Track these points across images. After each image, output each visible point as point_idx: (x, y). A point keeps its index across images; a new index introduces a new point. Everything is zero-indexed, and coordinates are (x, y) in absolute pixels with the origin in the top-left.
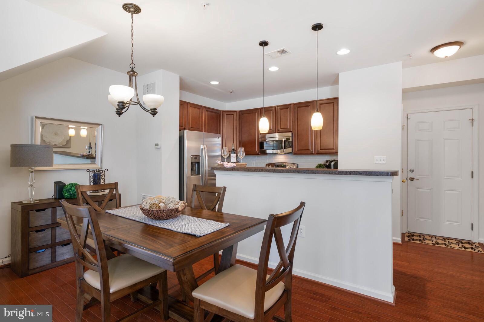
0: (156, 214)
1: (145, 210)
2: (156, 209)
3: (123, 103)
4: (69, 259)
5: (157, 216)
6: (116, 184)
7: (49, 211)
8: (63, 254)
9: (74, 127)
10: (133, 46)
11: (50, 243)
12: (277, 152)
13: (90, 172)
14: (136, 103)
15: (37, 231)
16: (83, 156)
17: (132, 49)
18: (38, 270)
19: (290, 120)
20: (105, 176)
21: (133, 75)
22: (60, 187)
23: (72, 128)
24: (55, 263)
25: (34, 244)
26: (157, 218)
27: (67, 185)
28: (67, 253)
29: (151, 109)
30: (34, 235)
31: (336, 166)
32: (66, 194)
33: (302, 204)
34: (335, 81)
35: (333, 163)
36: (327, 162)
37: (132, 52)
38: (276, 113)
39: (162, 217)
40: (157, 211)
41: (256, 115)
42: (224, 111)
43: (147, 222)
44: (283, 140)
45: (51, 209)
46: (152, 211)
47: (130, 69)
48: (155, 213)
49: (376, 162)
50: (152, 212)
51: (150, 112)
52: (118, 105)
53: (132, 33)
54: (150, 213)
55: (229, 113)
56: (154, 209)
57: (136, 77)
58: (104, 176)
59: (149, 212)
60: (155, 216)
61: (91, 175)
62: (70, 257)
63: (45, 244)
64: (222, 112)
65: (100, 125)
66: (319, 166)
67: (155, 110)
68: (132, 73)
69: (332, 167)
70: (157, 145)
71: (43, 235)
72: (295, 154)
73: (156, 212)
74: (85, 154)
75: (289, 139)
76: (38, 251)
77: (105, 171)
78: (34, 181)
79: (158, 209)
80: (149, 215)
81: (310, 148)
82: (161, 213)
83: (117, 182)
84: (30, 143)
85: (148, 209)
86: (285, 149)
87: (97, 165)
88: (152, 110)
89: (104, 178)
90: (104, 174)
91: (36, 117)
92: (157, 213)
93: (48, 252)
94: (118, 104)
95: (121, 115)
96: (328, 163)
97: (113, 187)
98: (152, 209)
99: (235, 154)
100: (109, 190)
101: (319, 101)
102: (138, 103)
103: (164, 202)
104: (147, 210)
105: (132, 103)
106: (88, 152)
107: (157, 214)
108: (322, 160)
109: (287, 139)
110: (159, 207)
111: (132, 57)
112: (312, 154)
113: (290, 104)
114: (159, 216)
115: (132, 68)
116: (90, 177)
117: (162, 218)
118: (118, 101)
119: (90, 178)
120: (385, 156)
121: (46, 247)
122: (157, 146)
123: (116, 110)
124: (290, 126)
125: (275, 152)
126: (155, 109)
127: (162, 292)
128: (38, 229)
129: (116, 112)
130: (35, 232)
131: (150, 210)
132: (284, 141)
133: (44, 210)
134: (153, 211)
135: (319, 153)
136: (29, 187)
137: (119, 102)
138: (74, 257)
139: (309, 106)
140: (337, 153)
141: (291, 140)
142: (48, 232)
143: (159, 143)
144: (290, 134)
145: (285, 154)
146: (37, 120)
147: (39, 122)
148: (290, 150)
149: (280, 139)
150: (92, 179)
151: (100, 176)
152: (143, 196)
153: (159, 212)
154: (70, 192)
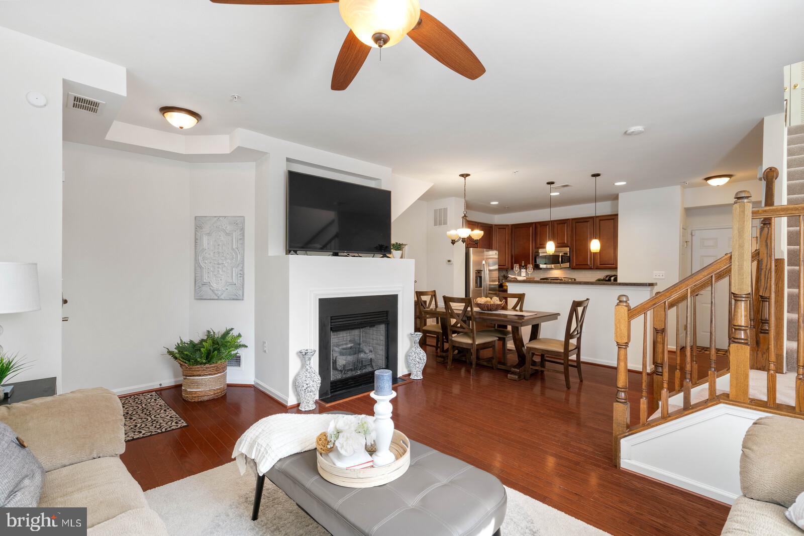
12: (551, 266)
19: (567, 234)
31: (616, 280)
33: (588, 299)
34: (615, 198)
35: (612, 278)
36: (606, 277)
38: (553, 226)
41: (530, 229)
42: (496, 225)
44: (561, 254)
49: (655, 277)
55: (502, 227)
64: (493, 226)
66: (599, 280)
69: (612, 281)
72: (573, 269)
75: (567, 254)
81: (589, 263)
86: (562, 263)
96: (608, 278)
99: (525, 270)
101: (598, 217)
108: (601, 274)
109: (564, 253)
112: (590, 269)
113: (568, 220)
120: (663, 272)
122: (450, 262)
124: (567, 241)
125: (549, 266)
132: (562, 256)
135: (598, 268)
139: (588, 222)
140: (616, 268)
141: (568, 255)
143: (451, 259)
144: (568, 249)
145: (561, 268)
148: (567, 265)
149: (557, 254)
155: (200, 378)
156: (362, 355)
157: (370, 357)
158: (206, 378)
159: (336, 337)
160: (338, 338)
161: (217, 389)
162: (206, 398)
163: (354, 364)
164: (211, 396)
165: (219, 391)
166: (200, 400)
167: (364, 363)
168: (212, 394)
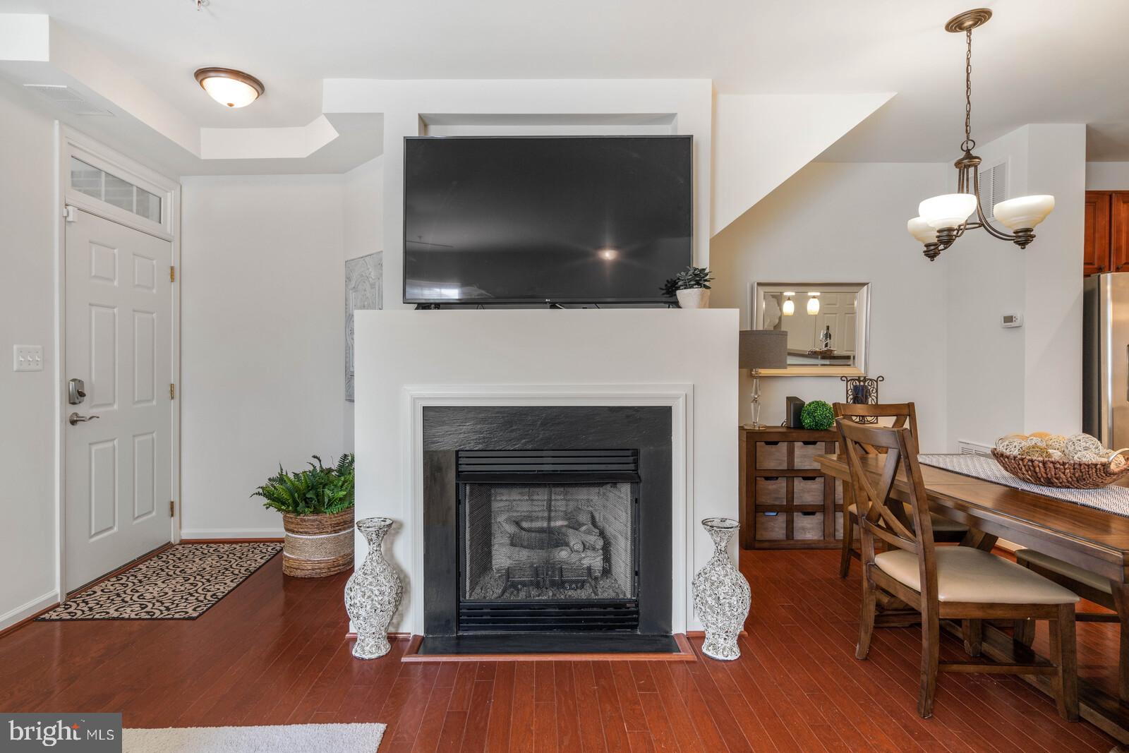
0: (1040, 470)
1: (1008, 457)
2: (1041, 459)
3: (950, 230)
4: (813, 542)
5: (1044, 475)
6: (910, 406)
7: (783, 447)
8: (804, 529)
9: (818, 294)
10: (969, 103)
11: (785, 504)
13: (847, 381)
14: (977, 225)
15: (767, 479)
16: (813, 355)
17: (968, 109)
18: (766, 545)
20: (877, 391)
21: (969, 166)
22: (796, 407)
23: (814, 297)
24: (792, 542)
25: (765, 499)
26: (1042, 480)
27: (807, 403)
28: (810, 529)
29: (1014, 233)
30: (762, 483)
32: (807, 421)
37: (968, 115)
39: (1057, 479)
40: (1044, 463)
43: (1013, 485)
45: (786, 443)
46: (1029, 460)
47: (963, 154)
48: (1039, 466)
50: (1030, 464)
51: (1011, 240)
52: (938, 237)
53: (968, 74)
54: (1025, 466)
56: (1034, 458)
57: (976, 167)
58: (874, 391)
59: (1021, 462)
60: (1036, 473)
61: (849, 388)
62: (815, 538)
63: (777, 503)
65: (863, 285)
67: (1029, 233)
68: (967, 162)
70: (1009, 319)
71: (774, 487)
73: (1041, 465)
74: (818, 350)
76: (767, 514)
77: (877, 382)
78: (759, 393)
79: (1046, 459)
80: (1021, 469)
82: (1055, 468)
83: (913, 403)
84: (749, 329)
85: (1019, 457)
87: (858, 370)
88: (1020, 234)
89: (875, 395)
90: (875, 387)
91: (759, 284)
92: (1045, 467)
93: (782, 519)
94: (938, 234)
95: (935, 256)
97: (906, 411)
98: (1028, 457)
100: (895, 418)
102: (981, 225)
103: (1058, 446)
104: (1015, 457)
105: (968, 226)
106: (824, 346)
107: (1043, 470)
110: (1049, 455)
111: (967, 126)
114: (1049, 476)
115: (968, 151)
116: (847, 391)
117: (1056, 481)
118: (937, 229)
119: (847, 393)
121: (778, 509)
122: (1012, 321)
123: (925, 249)
126: (1028, 230)
127: (1060, 650)
128: (769, 475)
129: (924, 252)
130: (763, 479)
131: (1022, 460)
133: (776, 443)
134: (1032, 461)
136: (752, 402)
137: (939, 231)
138: (821, 540)
142: (782, 484)
143: (1017, 313)
146: (760, 288)
147: (762, 291)
150: (851, 397)
151: (868, 391)
152: (965, 446)
153: (1051, 465)
154: (814, 417)
155: (294, 535)
156: (563, 554)
157: (586, 562)
158: (301, 539)
159: (526, 497)
160: (529, 502)
161: (319, 562)
162: (299, 573)
163: (536, 572)
164: (308, 572)
165: (322, 565)
166: (292, 574)
167: (568, 576)
168: (310, 568)
